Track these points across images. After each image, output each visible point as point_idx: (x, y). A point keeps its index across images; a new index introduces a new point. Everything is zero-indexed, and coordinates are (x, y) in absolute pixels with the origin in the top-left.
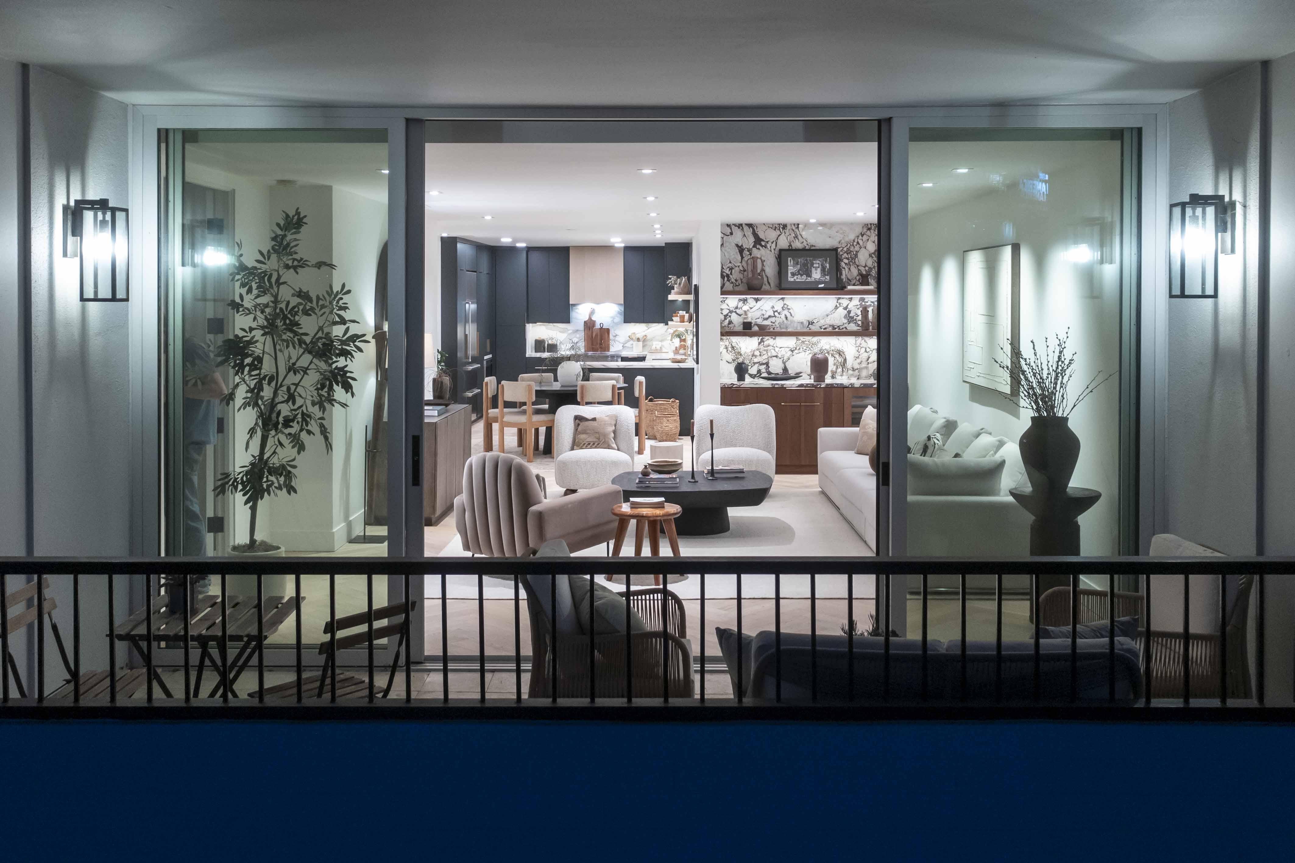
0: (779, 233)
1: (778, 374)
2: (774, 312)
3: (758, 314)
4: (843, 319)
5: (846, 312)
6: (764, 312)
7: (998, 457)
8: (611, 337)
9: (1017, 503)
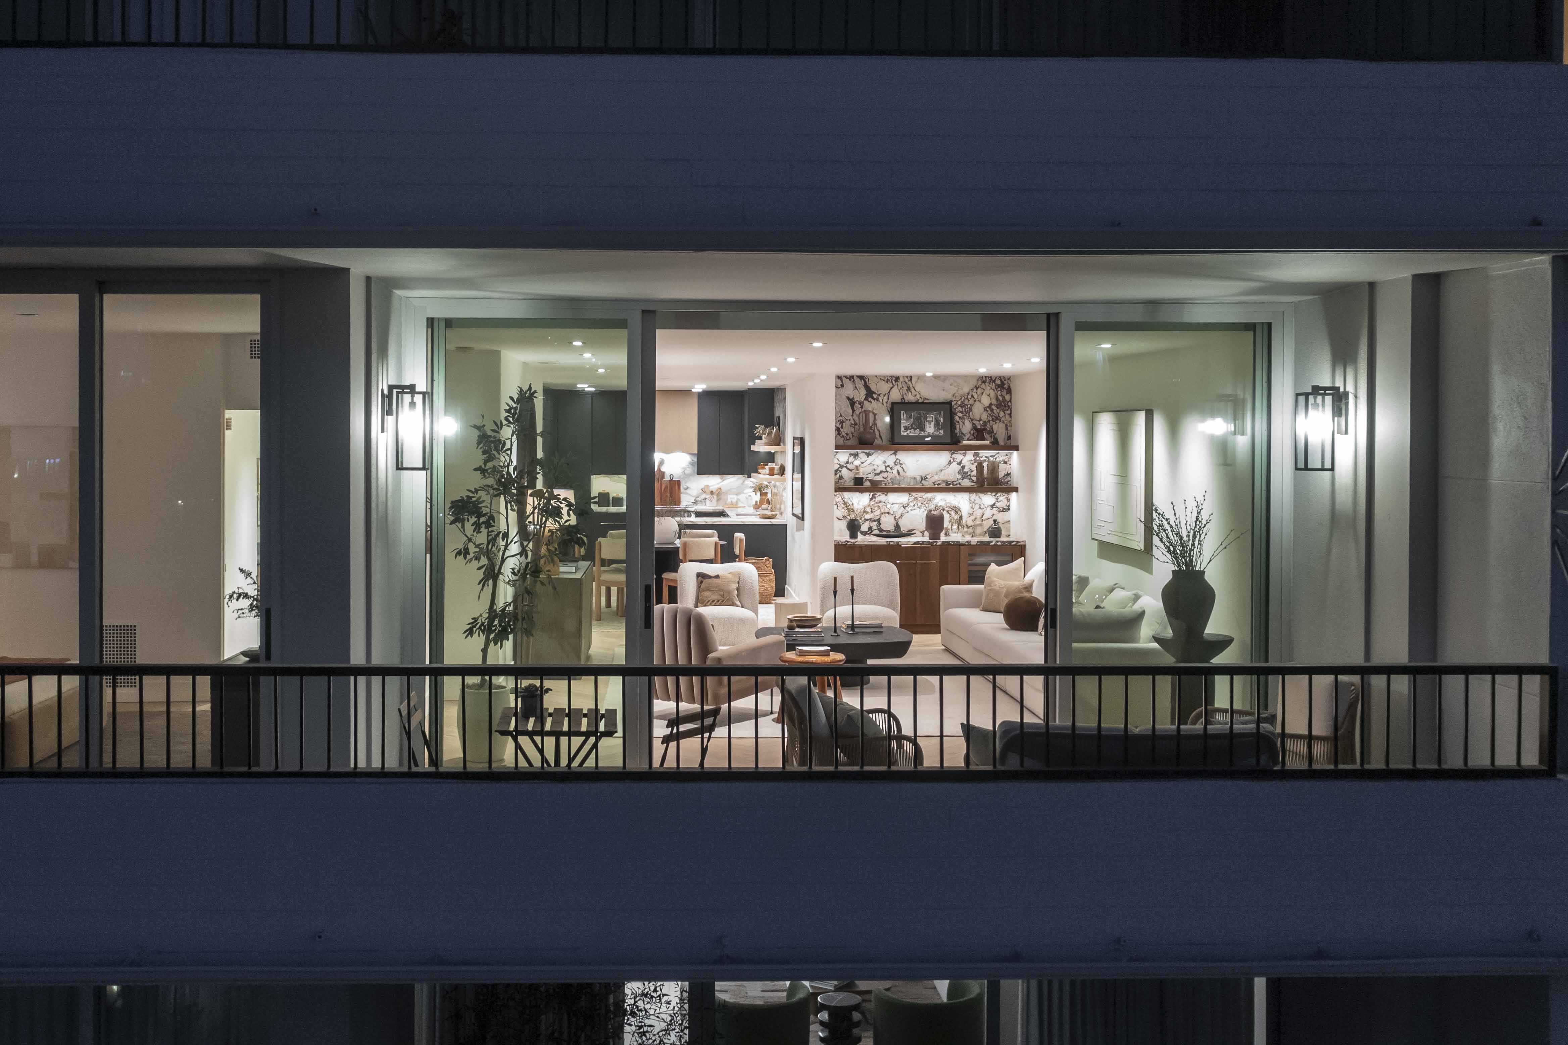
0: (892, 386)
1: (890, 531)
2: (886, 467)
3: (870, 469)
4: (957, 475)
5: (960, 467)
6: (875, 467)
7: (1137, 607)
8: (682, 490)
9: (1160, 647)
